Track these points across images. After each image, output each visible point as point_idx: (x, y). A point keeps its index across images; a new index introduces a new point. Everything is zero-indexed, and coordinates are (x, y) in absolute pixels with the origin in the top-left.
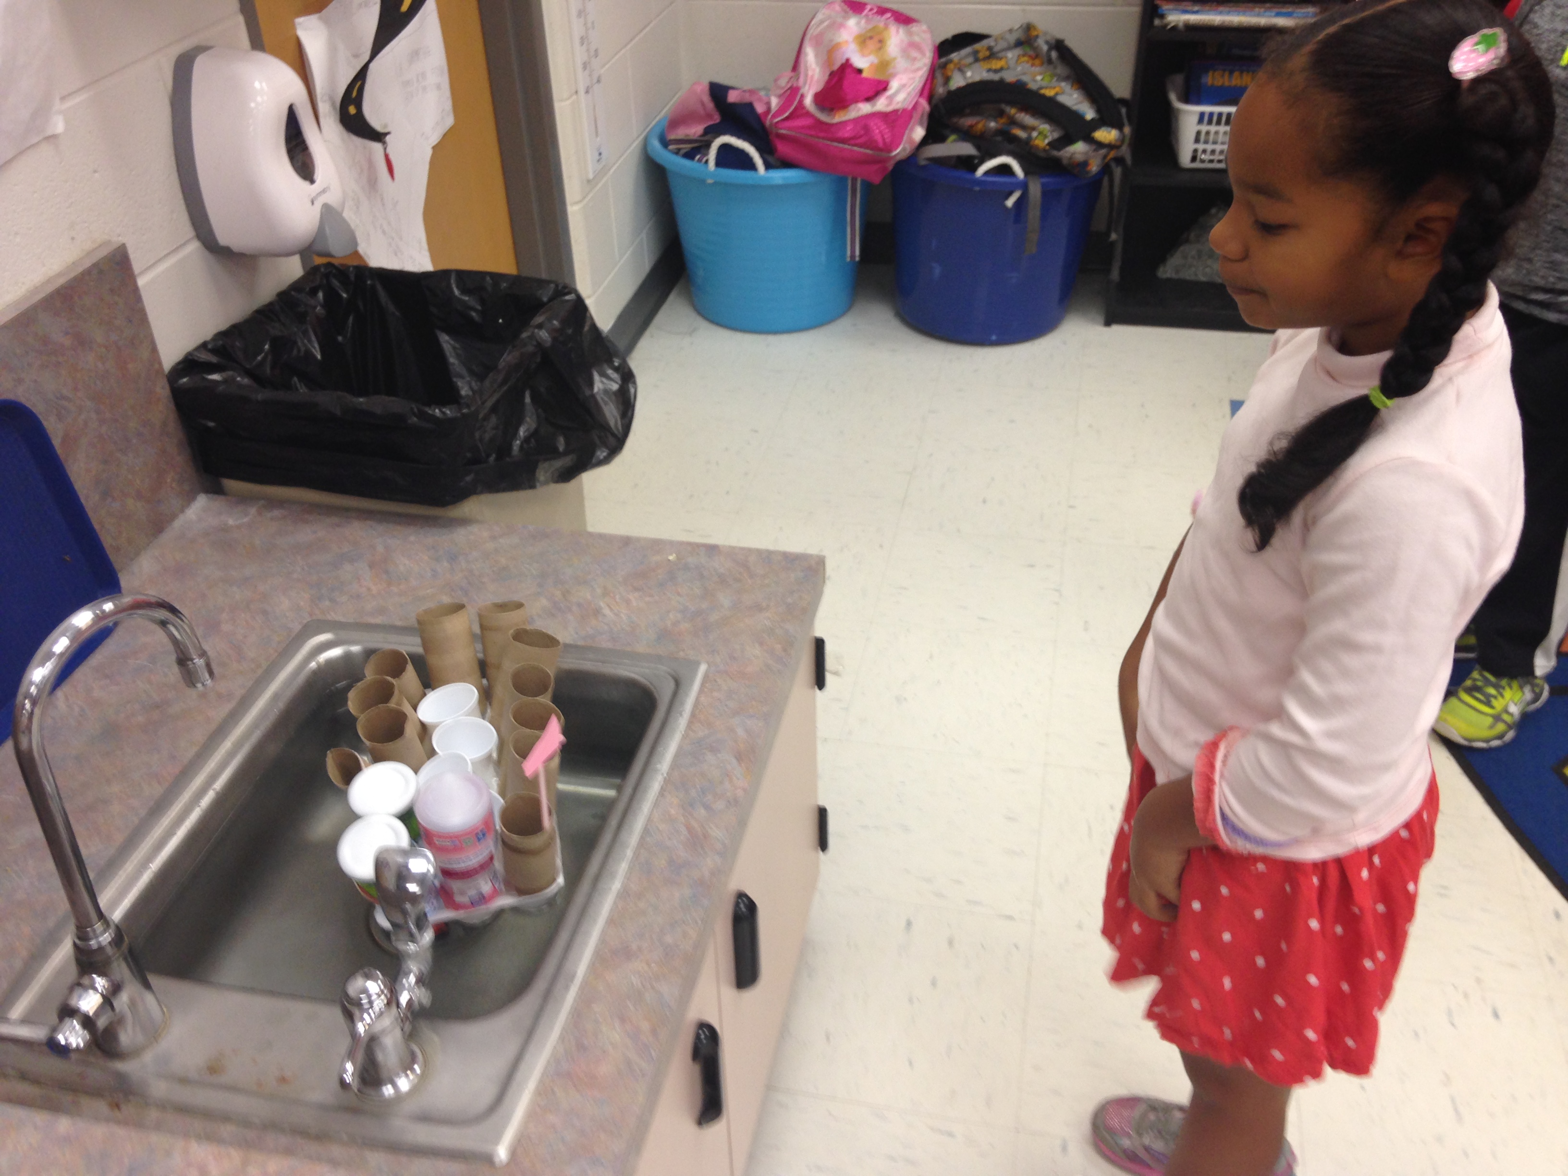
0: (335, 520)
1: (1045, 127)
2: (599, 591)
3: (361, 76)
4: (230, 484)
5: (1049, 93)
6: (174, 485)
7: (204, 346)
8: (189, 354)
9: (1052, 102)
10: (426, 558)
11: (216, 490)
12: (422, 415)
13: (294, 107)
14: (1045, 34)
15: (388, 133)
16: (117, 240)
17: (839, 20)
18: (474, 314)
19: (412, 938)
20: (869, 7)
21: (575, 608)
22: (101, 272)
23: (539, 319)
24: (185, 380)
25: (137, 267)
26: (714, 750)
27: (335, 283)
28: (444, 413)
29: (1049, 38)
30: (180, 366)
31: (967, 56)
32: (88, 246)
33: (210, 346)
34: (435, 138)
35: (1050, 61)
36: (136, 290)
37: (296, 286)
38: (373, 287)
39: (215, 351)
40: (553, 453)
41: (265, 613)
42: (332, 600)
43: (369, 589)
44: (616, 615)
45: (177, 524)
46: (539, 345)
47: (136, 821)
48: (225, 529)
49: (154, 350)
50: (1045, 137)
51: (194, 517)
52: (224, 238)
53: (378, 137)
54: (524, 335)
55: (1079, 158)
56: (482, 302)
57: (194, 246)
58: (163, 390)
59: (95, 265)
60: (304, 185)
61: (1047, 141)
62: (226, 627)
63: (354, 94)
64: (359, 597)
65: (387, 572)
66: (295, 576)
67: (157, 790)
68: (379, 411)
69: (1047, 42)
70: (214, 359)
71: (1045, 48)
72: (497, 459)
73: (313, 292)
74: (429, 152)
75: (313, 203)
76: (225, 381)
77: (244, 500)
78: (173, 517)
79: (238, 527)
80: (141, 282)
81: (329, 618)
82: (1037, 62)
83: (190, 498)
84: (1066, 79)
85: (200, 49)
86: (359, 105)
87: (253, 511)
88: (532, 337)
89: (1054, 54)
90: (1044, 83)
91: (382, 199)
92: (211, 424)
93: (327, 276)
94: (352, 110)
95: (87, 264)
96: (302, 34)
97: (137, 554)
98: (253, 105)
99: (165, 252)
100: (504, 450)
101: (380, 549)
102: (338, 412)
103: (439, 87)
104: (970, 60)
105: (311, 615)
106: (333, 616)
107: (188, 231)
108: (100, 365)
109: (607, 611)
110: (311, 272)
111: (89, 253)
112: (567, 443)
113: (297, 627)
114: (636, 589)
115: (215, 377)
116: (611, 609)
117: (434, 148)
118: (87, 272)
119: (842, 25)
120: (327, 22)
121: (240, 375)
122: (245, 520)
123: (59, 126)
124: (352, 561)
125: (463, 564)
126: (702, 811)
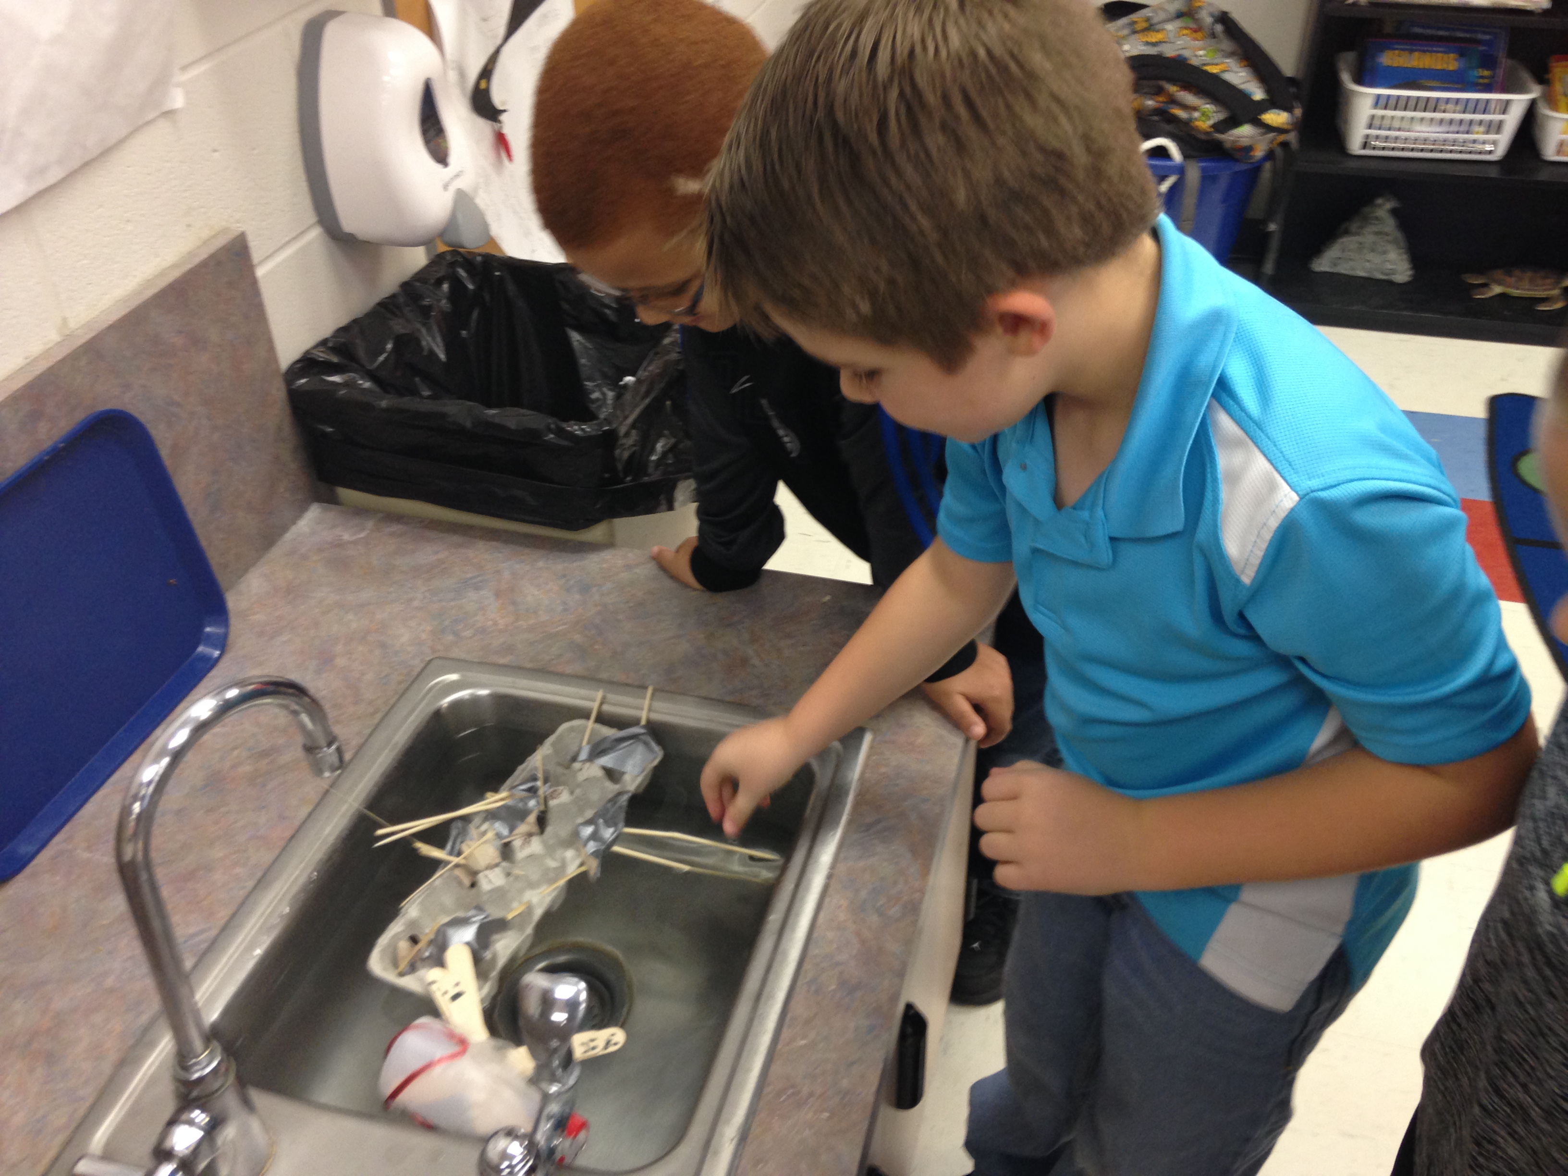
0: (456, 539)
1: (1209, 107)
2: (746, 637)
4: (344, 493)
5: (1213, 70)
6: (287, 495)
7: (324, 343)
8: (307, 352)
9: (1216, 79)
10: (556, 588)
11: (331, 500)
12: (561, 432)
13: (430, 83)
14: (1210, 4)
16: (238, 228)
18: (607, 311)
22: (217, 264)
24: (303, 381)
25: (256, 256)
26: (885, 840)
27: (462, 273)
28: (583, 430)
29: (1211, 10)
30: (299, 365)
31: (1123, 27)
32: (206, 234)
33: (330, 344)
35: (1213, 35)
36: (254, 283)
37: (421, 276)
38: (501, 277)
39: (337, 349)
41: (383, 645)
42: (456, 634)
43: (496, 622)
44: (767, 665)
45: (288, 536)
48: (339, 545)
49: (271, 348)
50: (1209, 118)
51: (306, 530)
52: (349, 223)
53: (497, 115)
55: (1245, 142)
57: (316, 233)
58: (278, 392)
59: (212, 256)
60: (438, 167)
61: (1211, 122)
62: (340, 662)
64: (483, 630)
65: (514, 603)
66: (416, 603)
67: (266, 857)
68: (512, 424)
69: (1212, 15)
70: (333, 359)
71: (1209, 20)
72: (632, 480)
73: (439, 282)
75: (445, 188)
76: (345, 385)
77: (361, 512)
78: (285, 529)
79: (355, 543)
80: (260, 272)
81: (456, 655)
82: (1199, 35)
83: (302, 509)
84: (1231, 54)
85: (331, 15)
86: (490, 78)
87: (370, 524)
89: (1219, 28)
90: (1207, 59)
92: (329, 430)
93: (453, 265)
94: (483, 84)
95: (203, 255)
97: (246, 570)
98: (386, 78)
99: (287, 239)
100: (640, 468)
101: (506, 575)
102: (468, 424)
104: (1126, 32)
105: (434, 651)
107: (310, 216)
108: (214, 366)
109: (755, 661)
110: (436, 260)
111: (205, 242)
113: (417, 664)
115: (336, 379)
116: (761, 659)
118: (204, 264)
121: (362, 378)
122: (362, 535)
123: (178, 100)
124: (477, 588)
125: (597, 598)
126: (875, 918)
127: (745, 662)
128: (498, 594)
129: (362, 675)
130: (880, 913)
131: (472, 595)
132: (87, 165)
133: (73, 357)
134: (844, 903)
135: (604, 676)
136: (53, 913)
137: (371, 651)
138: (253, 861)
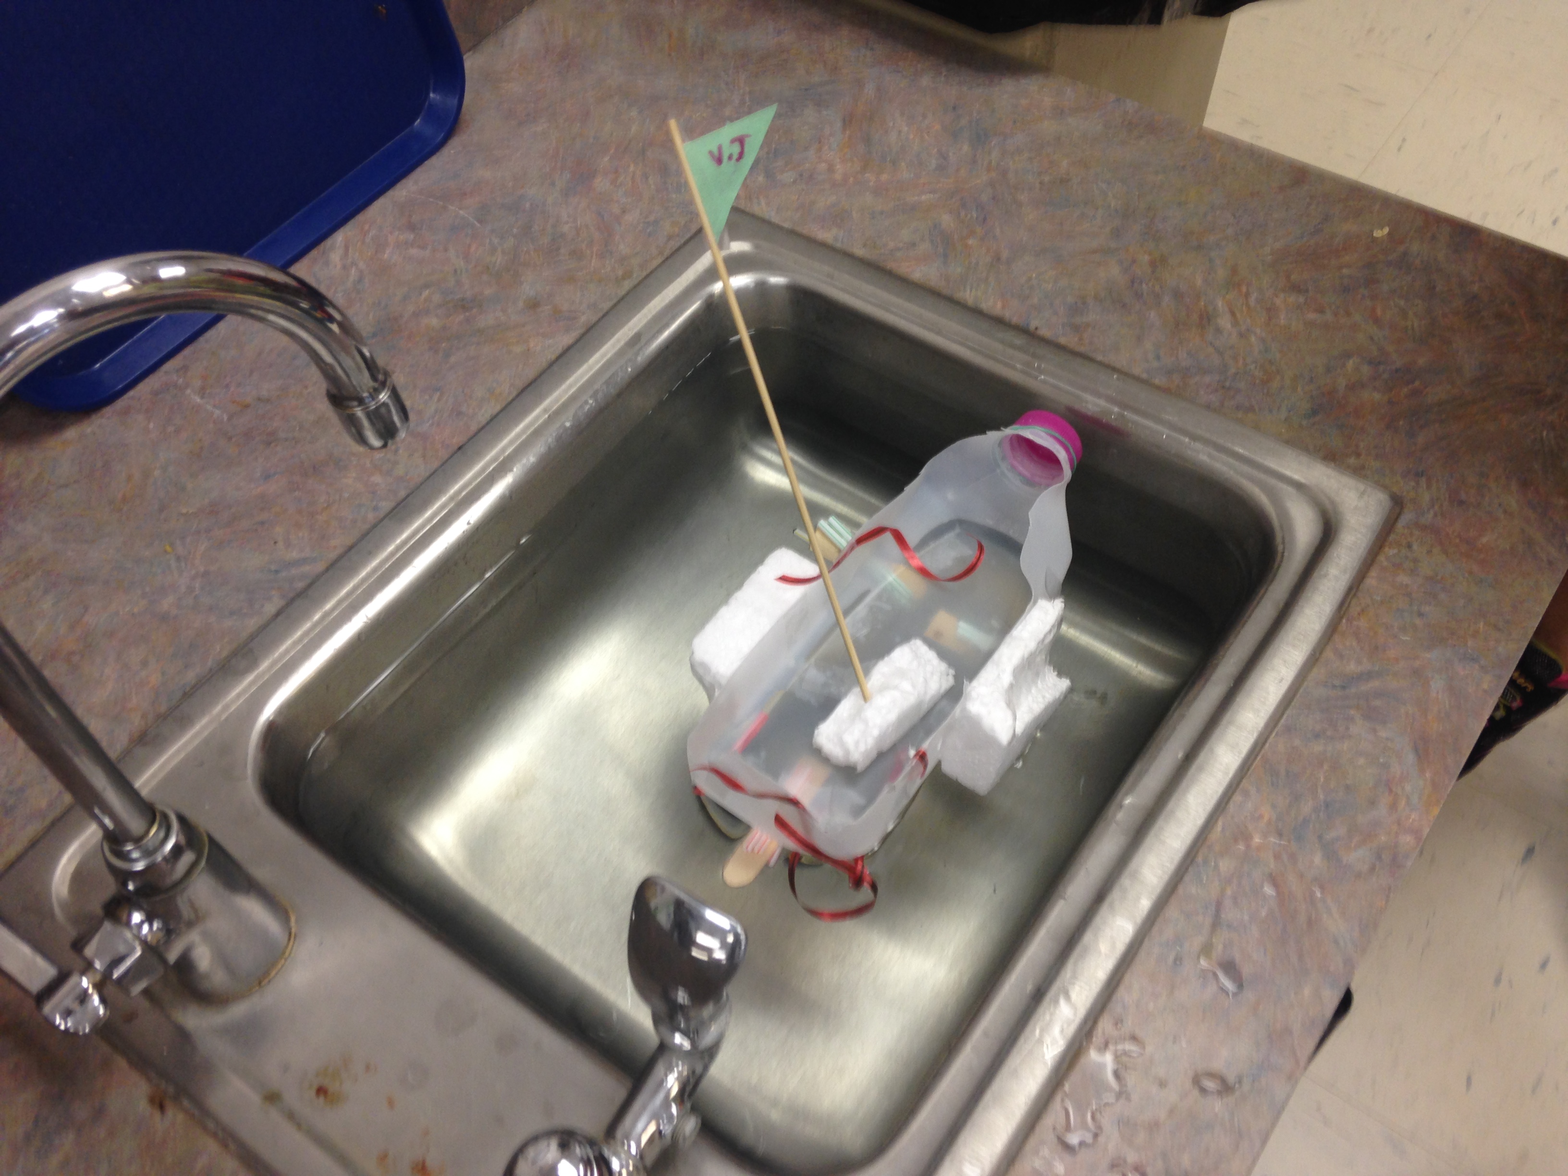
2: (1221, 273)
21: (1166, 300)
26: (1373, 716)
43: (831, 169)
44: (1241, 336)
62: (601, 184)
64: (811, 177)
65: (867, 140)
81: (763, 211)
101: (870, 89)
106: (766, 210)
109: (1225, 322)
114: (1296, 288)
116: (1235, 323)
125: (995, 155)
126: (1318, 859)
127: (1206, 319)
128: (848, 121)
129: (624, 211)
130: (1331, 854)
131: (810, 114)
134: (1267, 813)
135: (968, 296)
136: (129, 478)
137: (646, 176)
138: (400, 471)
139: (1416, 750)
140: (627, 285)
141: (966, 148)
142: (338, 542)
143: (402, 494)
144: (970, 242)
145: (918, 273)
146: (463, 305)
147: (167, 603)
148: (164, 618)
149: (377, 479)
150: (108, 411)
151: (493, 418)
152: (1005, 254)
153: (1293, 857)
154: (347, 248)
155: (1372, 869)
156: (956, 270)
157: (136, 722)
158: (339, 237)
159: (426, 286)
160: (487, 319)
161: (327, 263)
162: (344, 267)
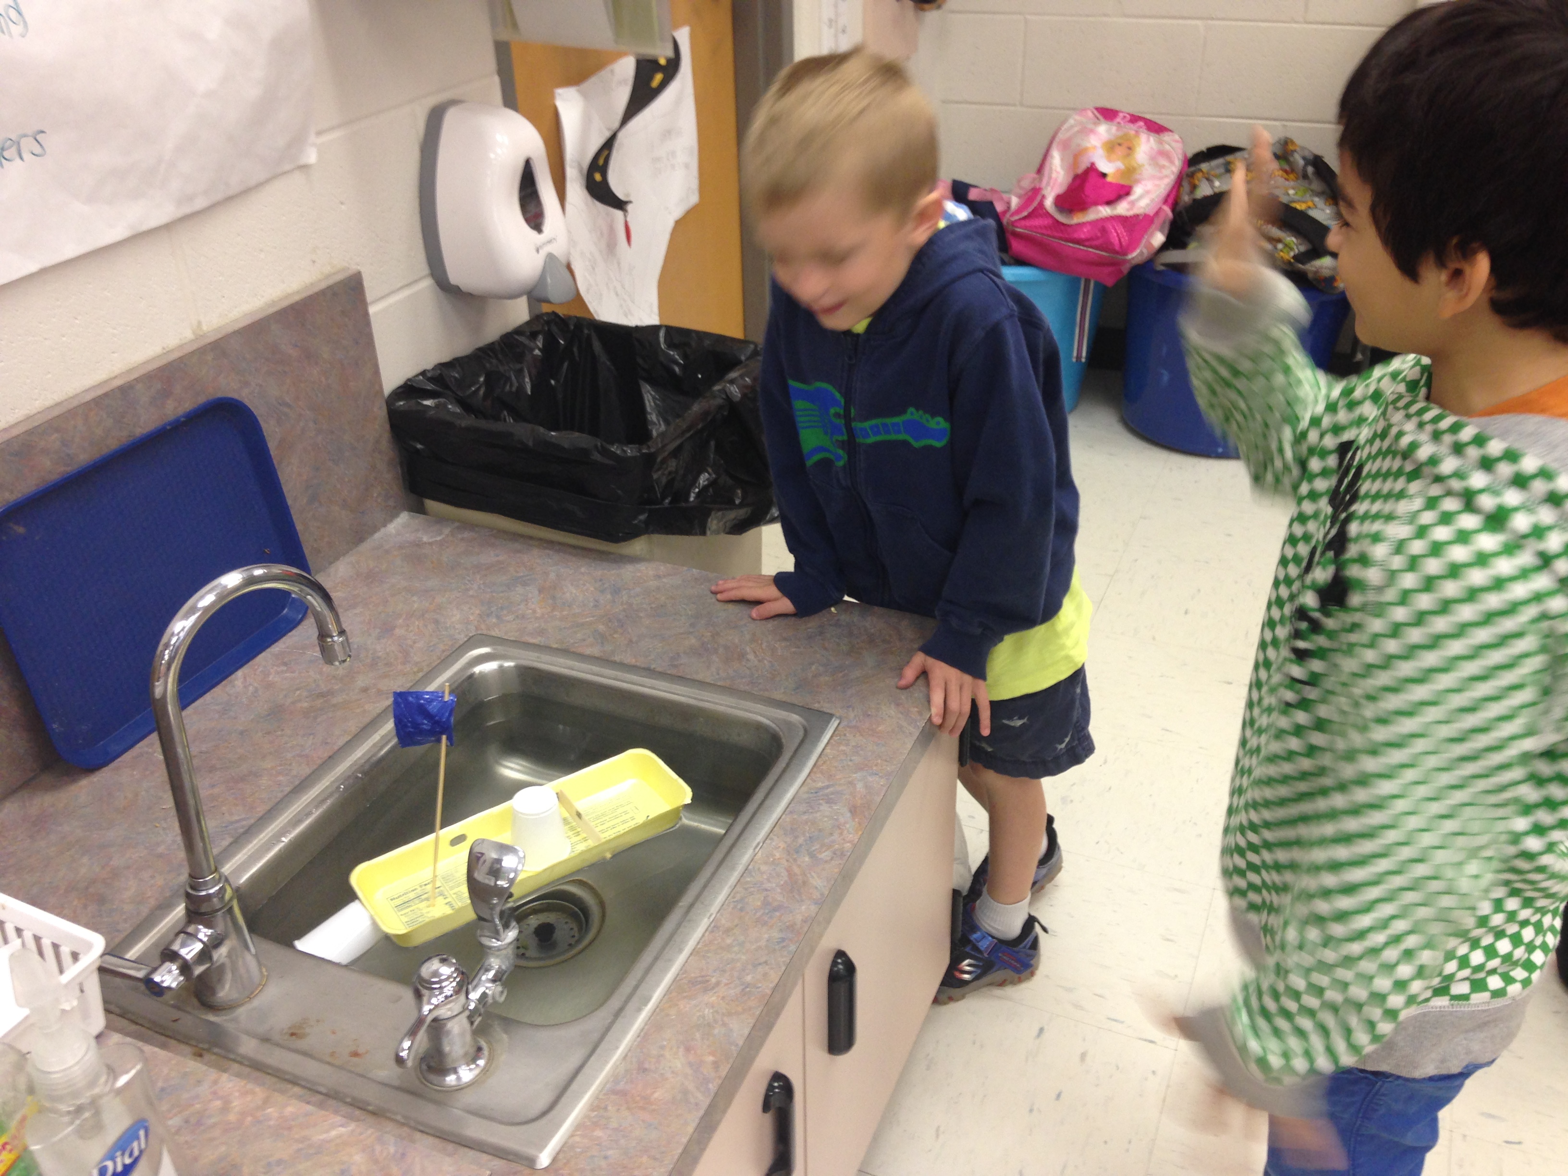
0: (517, 546)
1: (1291, 240)
2: (748, 637)
3: (608, 145)
4: (430, 504)
5: (1300, 207)
6: (379, 500)
7: (423, 373)
8: (409, 380)
9: (1303, 216)
10: (592, 589)
11: (420, 509)
12: (605, 452)
13: (531, 162)
14: (1303, 148)
15: (630, 202)
16: (354, 268)
17: (1090, 126)
18: (677, 369)
19: (496, 935)
20: (1121, 115)
21: (721, 650)
22: (335, 294)
23: (733, 375)
24: (402, 403)
25: (369, 296)
26: (830, 801)
27: (555, 329)
28: (625, 452)
29: (1307, 154)
30: (400, 390)
31: (1218, 167)
32: (328, 269)
33: (429, 375)
34: (677, 212)
35: (1305, 176)
36: (366, 314)
37: (518, 331)
38: (589, 337)
39: (431, 380)
40: (729, 504)
41: (436, 622)
42: (498, 617)
43: (534, 611)
44: (759, 661)
45: (377, 536)
46: (728, 399)
47: (280, 795)
48: (419, 544)
49: (377, 372)
50: (1291, 249)
51: (393, 531)
52: (455, 276)
53: (620, 204)
54: (717, 388)
55: (1326, 273)
56: (685, 357)
57: (427, 283)
58: (380, 412)
59: (330, 288)
60: (533, 233)
61: (1292, 254)
62: (398, 632)
63: (601, 162)
64: (523, 617)
65: (554, 598)
66: (471, 593)
67: (306, 770)
68: (566, 445)
69: (1304, 158)
70: (430, 386)
71: (1301, 162)
72: (671, 503)
73: (533, 336)
74: (670, 224)
75: (538, 251)
76: (436, 407)
77: (441, 520)
78: (375, 529)
79: (430, 544)
80: (372, 310)
81: (493, 634)
82: (1292, 176)
83: (393, 515)
84: (1319, 194)
85: (453, 102)
86: (604, 170)
87: (447, 531)
88: (723, 391)
89: (1310, 170)
90: (1296, 198)
91: (619, 264)
92: (419, 446)
93: (548, 323)
94: (598, 177)
95: (323, 285)
96: (560, 105)
97: (337, 559)
98: (492, 156)
99: (400, 285)
100: (681, 496)
101: (552, 576)
102: (531, 444)
103: (687, 166)
104: (1222, 170)
105: (477, 628)
106: (496, 632)
107: (424, 269)
108: (323, 379)
109: (751, 656)
110: (536, 318)
111: (328, 277)
112: (744, 498)
113: (462, 638)
114: (785, 639)
115: (428, 402)
116: (756, 656)
117: (678, 223)
118: (323, 292)
119: (1092, 131)
120: (585, 96)
121: (451, 403)
122: (439, 538)
123: (311, 157)
124: (525, 584)
125: (625, 598)
126: (807, 859)
127: (742, 656)
128: (541, 590)
129: (415, 643)
130: (812, 856)
131: (520, 589)
132: (229, 199)
133: (202, 351)
134: (782, 845)
135: (617, 658)
136: (125, 797)
137: (426, 626)
138: (294, 772)
139: (851, 811)
140: (421, 675)
141: (609, 596)
142: (261, 810)
143: (297, 783)
144: (615, 636)
145: (588, 651)
146: (322, 695)
147: (161, 849)
148: (160, 856)
149: (281, 778)
150: (105, 769)
151: (347, 743)
152: (634, 640)
153: (795, 860)
154: (245, 678)
155: (832, 859)
156: (608, 648)
157: (152, 902)
158: (240, 673)
159: (297, 689)
160: (338, 699)
161: (234, 686)
162: (245, 687)
